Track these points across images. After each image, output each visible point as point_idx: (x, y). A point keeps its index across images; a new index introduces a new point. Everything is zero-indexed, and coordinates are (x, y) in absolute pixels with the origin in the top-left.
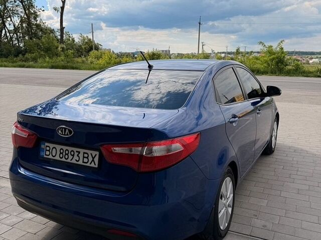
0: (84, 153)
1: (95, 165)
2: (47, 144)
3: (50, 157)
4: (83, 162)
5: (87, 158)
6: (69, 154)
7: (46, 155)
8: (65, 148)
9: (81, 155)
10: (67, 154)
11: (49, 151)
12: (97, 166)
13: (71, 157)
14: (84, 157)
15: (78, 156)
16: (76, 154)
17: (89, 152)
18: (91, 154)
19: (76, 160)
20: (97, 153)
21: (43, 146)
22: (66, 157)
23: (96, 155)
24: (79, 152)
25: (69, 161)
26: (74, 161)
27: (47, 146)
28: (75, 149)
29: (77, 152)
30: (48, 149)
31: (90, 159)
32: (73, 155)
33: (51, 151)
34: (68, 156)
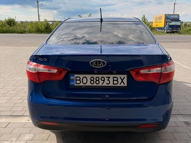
0: (114, 78)
1: (124, 84)
2: (76, 76)
3: (82, 84)
4: (113, 84)
5: (117, 80)
6: (100, 80)
7: (76, 84)
8: (95, 76)
9: (111, 79)
10: (98, 80)
11: (80, 80)
12: (126, 85)
13: (101, 82)
14: (114, 80)
15: (108, 80)
16: (106, 79)
17: (118, 76)
18: (120, 77)
19: (107, 83)
20: (126, 76)
21: (72, 78)
22: (97, 82)
23: (124, 78)
24: (109, 78)
25: (100, 85)
26: (105, 84)
27: (76, 77)
28: (105, 76)
29: (107, 77)
30: (78, 79)
31: (120, 81)
32: (104, 81)
33: (81, 80)
34: (99, 82)
